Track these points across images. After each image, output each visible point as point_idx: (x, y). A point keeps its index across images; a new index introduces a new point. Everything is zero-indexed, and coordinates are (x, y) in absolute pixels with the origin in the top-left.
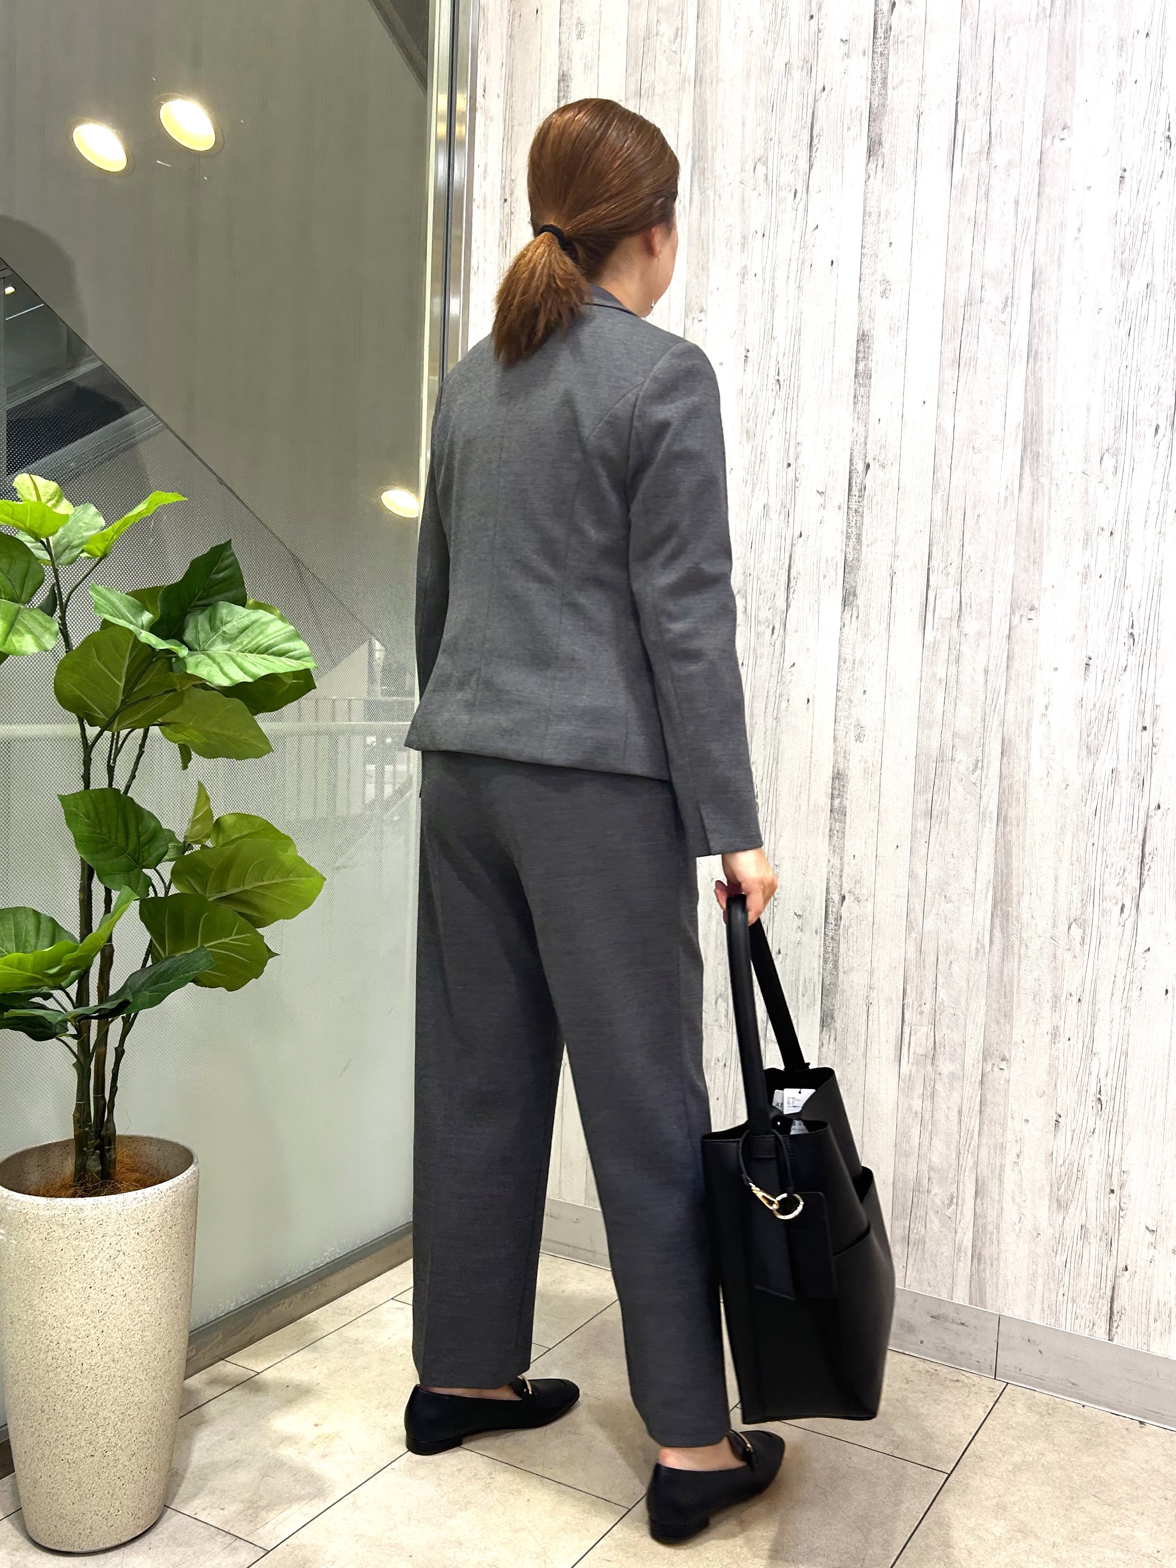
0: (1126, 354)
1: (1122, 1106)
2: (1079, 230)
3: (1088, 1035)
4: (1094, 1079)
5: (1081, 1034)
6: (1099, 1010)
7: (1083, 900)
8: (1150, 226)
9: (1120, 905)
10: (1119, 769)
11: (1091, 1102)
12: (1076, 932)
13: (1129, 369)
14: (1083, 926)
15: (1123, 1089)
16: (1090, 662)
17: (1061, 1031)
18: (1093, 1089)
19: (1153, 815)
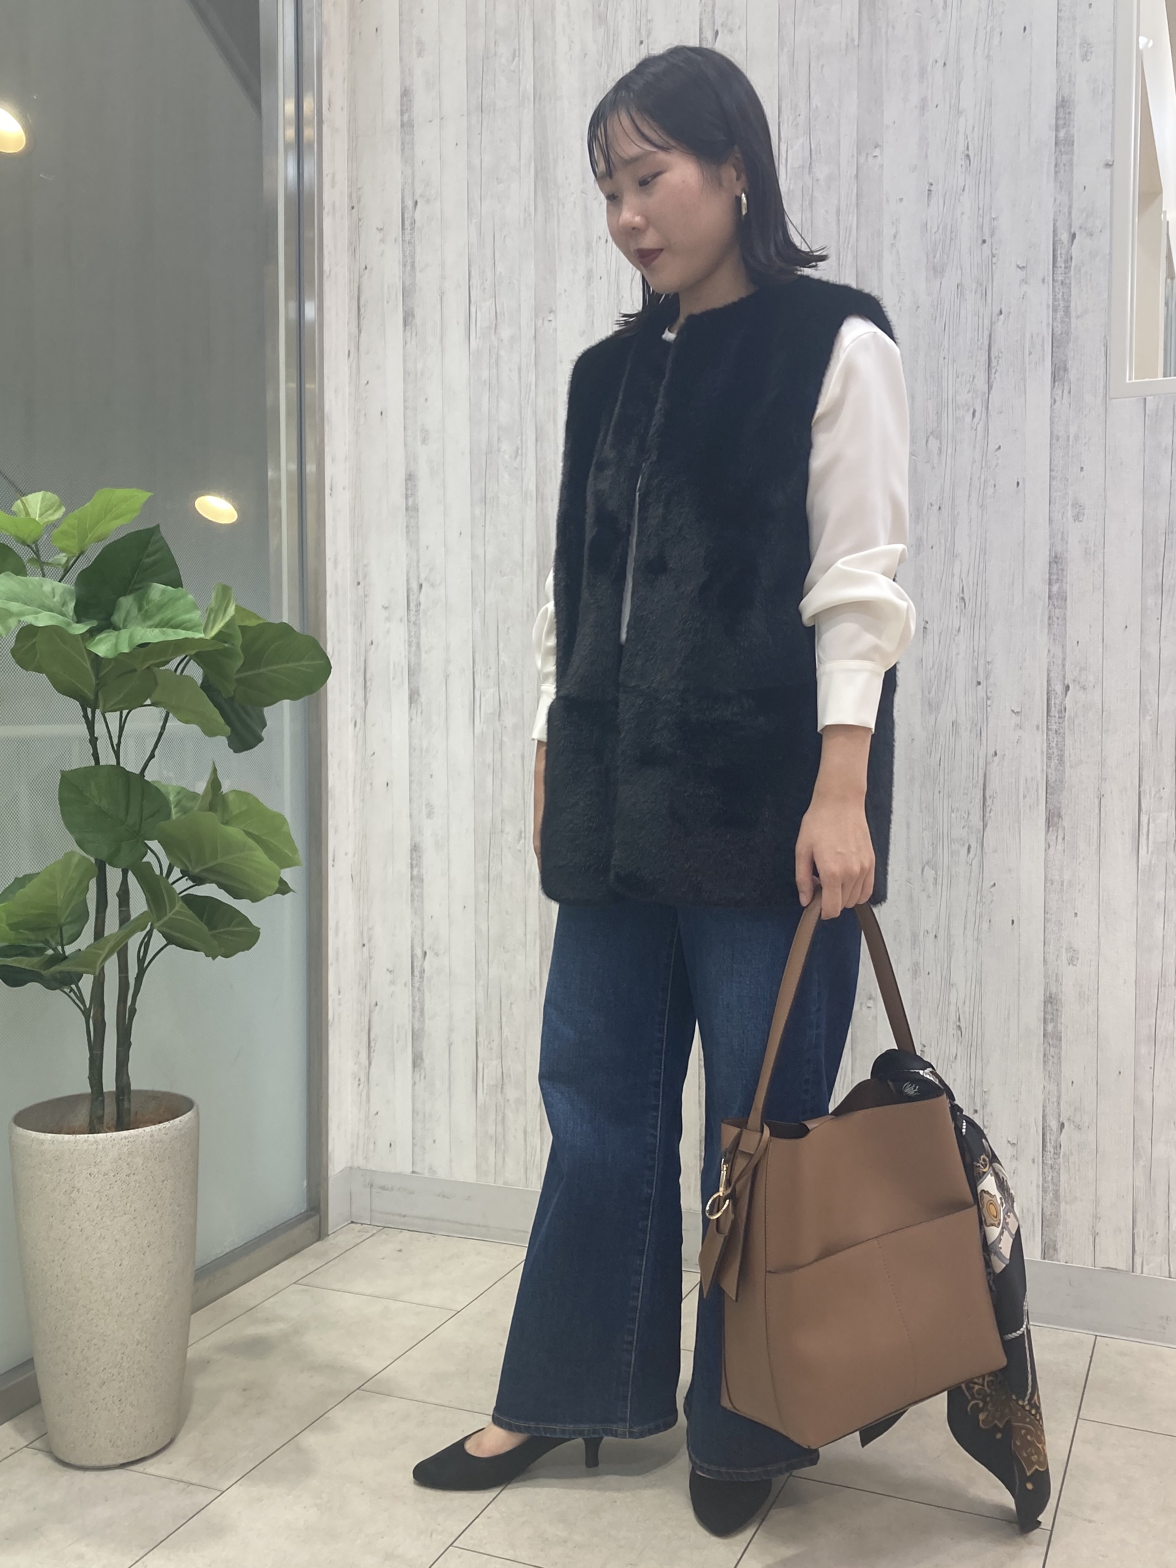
0: (943, 347)
1: (979, 1029)
2: (895, 237)
3: (946, 965)
4: (953, 1008)
5: (939, 968)
6: (954, 944)
7: (933, 844)
8: (956, 236)
9: (967, 847)
10: (958, 720)
11: (952, 1030)
12: (929, 873)
13: (946, 360)
14: (934, 868)
15: (980, 1015)
16: (927, 626)
17: (921, 965)
18: (953, 1017)
19: (991, 761)
